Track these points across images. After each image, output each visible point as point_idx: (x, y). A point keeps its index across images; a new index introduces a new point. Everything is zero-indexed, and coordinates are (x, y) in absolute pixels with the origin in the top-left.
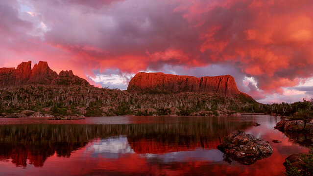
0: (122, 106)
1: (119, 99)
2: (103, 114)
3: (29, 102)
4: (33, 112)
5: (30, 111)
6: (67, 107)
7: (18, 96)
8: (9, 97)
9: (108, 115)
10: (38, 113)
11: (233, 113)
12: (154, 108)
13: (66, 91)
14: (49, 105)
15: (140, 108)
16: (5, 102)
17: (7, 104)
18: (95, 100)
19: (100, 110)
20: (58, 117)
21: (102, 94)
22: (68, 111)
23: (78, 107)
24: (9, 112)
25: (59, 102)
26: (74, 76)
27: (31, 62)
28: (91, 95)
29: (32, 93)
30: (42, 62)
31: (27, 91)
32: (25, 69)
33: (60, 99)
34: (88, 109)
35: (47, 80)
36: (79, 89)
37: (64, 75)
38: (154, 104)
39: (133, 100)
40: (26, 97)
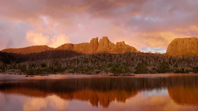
0: (163, 66)
1: (160, 60)
2: (148, 72)
3: (98, 64)
4: (100, 70)
5: (99, 70)
6: (122, 67)
7: (91, 60)
8: (86, 61)
9: (152, 73)
10: (104, 71)
12: (190, 66)
13: (121, 56)
14: (110, 66)
15: (178, 67)
16: (84, 64)
17: (85, 66)
18: (141, 62)
19: (145, 69)
20: (116, 74)
21: (147, 57)
22: (123, 70)
23: (129, 67)
24: (87, 71)
25: (116, 64)
26: (125, 45)
27: (98, 38)
28: (139, 58)
29: (99, 59)
30: (105, 37)
31: (96, 57)
32: (94, 42)
33: (117, 62)
34: (136, 68)
35: (108, 49)
36: (130, 54)
37: (119, 45)
38: (190, 63)
39: (171, 60)
40: (96, 61)
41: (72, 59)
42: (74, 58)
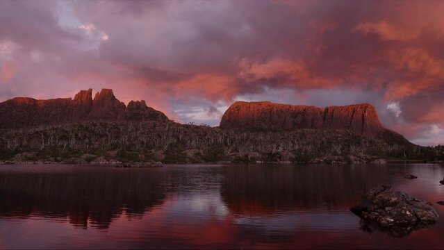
0: (213, 149)
1: (208, 139)
2: (187, 159)
3: (90, 143)
4: (94, 156)
5: (91, 155)
6: (138, 150)
7: (76, 135)
8: (64, 136)
9: (194, 162)
10: (102, 158)
11: (374, 159)
12: (257, 151)
13: (137, 129)
14: (115, 147)
15: (238, 152)
16: (60, 143)
17: (62, 146)
18: (175, 141)
19: (182, 155)
20: (127, 164)
21: (185, 132)
22: (140, 156)
23: (153, 151)
24: (65, 156)
25: (128, 143)
26: (147, 108)
27: (91, 90)
28: (171, 134)
29: (93, 132)
30: (106, 90)
31: (87, 129)
32: (84, 99)
33: (129, 140)
34: (166, 152)
35: (112, 113)
36: (154, 126)
37: (134, 107)
38: (257, 145)
39: (228, 140)
40: (85, 136)
41: (32, 131)
42: (37, 130)
